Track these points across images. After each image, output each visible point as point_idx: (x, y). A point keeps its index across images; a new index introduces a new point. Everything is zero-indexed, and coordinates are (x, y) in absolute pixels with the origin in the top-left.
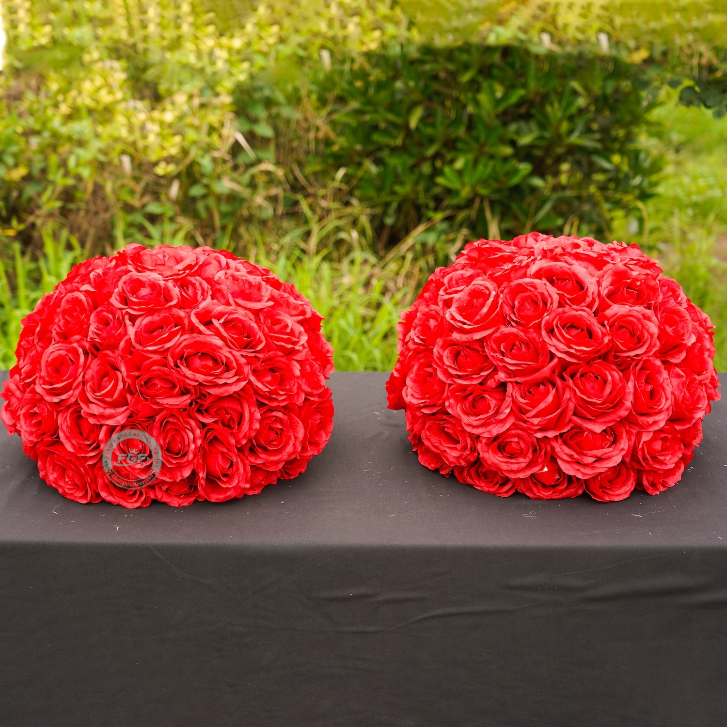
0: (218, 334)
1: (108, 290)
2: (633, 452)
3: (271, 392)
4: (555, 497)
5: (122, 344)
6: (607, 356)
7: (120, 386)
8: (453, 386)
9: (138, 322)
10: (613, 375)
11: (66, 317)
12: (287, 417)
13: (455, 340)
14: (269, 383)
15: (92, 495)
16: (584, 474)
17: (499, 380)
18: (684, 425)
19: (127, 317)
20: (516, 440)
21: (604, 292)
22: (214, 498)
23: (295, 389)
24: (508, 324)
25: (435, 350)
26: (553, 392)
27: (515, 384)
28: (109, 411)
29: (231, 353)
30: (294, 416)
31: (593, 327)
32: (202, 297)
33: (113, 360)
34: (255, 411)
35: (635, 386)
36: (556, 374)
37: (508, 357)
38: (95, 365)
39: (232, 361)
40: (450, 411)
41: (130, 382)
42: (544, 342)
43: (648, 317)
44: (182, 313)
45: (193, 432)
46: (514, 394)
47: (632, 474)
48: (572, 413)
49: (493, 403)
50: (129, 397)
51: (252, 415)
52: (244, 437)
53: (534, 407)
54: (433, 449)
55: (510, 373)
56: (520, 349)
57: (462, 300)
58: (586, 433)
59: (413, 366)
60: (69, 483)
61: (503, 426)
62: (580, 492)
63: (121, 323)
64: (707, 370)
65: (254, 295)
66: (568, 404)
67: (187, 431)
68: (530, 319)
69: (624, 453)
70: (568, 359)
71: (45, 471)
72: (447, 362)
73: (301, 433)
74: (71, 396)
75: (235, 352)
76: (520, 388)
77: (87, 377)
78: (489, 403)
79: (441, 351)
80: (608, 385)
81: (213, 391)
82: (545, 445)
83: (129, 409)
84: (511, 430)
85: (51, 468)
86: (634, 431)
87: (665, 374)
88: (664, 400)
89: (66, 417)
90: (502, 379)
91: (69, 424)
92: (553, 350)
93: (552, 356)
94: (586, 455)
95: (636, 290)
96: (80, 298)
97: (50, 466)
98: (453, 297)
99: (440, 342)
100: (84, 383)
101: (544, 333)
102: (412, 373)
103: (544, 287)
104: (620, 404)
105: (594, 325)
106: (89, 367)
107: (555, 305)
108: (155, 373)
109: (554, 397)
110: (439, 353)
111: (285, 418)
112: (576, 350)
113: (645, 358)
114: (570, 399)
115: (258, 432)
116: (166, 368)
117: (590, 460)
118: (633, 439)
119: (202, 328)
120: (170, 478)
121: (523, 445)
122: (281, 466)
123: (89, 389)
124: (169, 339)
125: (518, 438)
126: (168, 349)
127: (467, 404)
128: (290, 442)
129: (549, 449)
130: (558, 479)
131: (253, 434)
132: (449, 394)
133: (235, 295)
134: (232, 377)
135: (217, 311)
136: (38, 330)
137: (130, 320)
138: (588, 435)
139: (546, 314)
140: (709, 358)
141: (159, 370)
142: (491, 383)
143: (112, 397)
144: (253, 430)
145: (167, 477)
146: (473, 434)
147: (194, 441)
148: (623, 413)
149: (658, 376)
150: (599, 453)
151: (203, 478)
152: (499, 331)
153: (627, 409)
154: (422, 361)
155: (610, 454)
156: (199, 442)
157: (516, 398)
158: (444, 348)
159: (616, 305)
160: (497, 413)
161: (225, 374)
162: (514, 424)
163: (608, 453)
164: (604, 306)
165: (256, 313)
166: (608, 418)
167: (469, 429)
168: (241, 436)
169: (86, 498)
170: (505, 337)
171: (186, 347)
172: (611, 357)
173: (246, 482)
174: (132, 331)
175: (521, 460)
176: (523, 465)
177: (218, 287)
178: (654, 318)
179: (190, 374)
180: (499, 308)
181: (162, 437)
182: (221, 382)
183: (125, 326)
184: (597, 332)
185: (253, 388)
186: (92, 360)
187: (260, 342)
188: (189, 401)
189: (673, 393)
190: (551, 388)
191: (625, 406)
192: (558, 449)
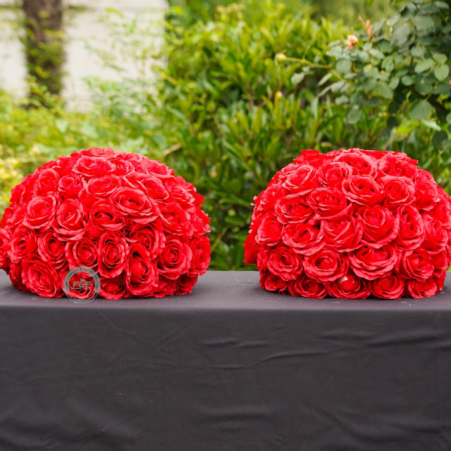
0: (140, 188)
1: (69, 167)
2: (400, 263)
3: (172, 225)
4: (352, 297)
5: (80, 193)
6: (383, 202)
7: (79, 216)
8: (287, 226)
9: (90, 181)
10: (387, 213)
11: (43, 183)
12: (182, 244)
13: (288, 198)
14: (171, 220)
15: (57, 291)
16: (370, 276)
17: (316, 219)
18: (434, 252)
19: (83, 179)
20: (327, 257)
21: (381, 168)
22: (135, 293)
23: (187, 227)
24: (320, 185)
25: (276, 207)
26: (349, 224)
27: (326, 221)
28: (71, 232)
29: (148, 198)
30: (186, 245)
31: (374, 185)
32: (129, 170)
33: (74, 204)
34: (162, 236)
35: (400, 221)
36: (351, 214)
37: (321, 203)
38: (62, 208)
39: (149, 203)
40: (285, 242)
41: (85, 214)
42: (344, 195)
43: (409, 182)
44: (117, 177)
45: (124, 246)
46: (325, 227)
47: (402, 282)
48: (361, 237)
49: (312, 234)
50: (84, 223)
51: (160, 238)
52: (155, 253)
53: (337, 235)
54: (275, 273)
55: (322, 213)
56: (328, 199)
57: (292, 176)
58: (370, 250)
59: (262, 221)
60: (42, 284)
61: (319, 248)
62: (369, 294)
63: (79, 182)
64: (448, 221)
65: (162, 170)
66: (359, 232)
67: (120, 244)
68: (334, 182)
69: (394, 263)
70: (358, 203)
71: (26, 279)
72: (283, 212)
73: (190, 256)
74: (48, 225)
75: (150, 199)
76: (329, 224)
77: (58, 213)
78: (310, 234)
79: (279, 206)
80: (383, 219)
81: (137, 221)
82: (345, 260)
83: (85, 230)
84: (324, 250)
85: (31, 275)
86: (401, 251)
87: (419, 216)
88: (418, 231)
89: (43, 240)
90: (318, 218)
91: (45, 244)
92: (349, 198)
93: (349, 202)
94: (371, 265)
95: (401, 169)
96: (52, 172)
97: (30, 273)
98: (287, 176)
99: (279, 201)
100: (56, 216)
101: (343, 189)
102: (261, 226)
103: (344, 165)
104: (390, 231)
105: (374, 184)
106: (59, 208)
107: (350, 174)
108: (101, 208)
109: (350, 226)
110: (278, 207)
111: (181, 244)
112: (362, 197)
113: (406, 205)
114: (360, 228)
115: (164, 249)
116: (108, 205)
117: (374, 268)
118: (400, 255)
119: (130, 184)
120: (108, 276)
121: (331, 260)
122: (177, 277)
123: (59, 219)
124: (110, 189)
125: (328, 256)
126: (110, 194)
127: (296, 235)
128: (184, 261)
129: (348, 263)
130: (354, 284)
131: (161, 251)
132: (285, 231)
133: (149, 170)
134: (149, 212)
135: (139, 176)
136: (23, 193)
137: (85, 180)
138: (371, 251)
139: (344, 179)
140: (450, 215)
141: (104, 207)
142: (311, 222)
143: (74, 223)
144: (161, 248)
145: (106, 275)
146: (300, 254)
147: (125, 251)
148: (393, 236)
149: (415, 217)
150: (379, 263)
151: (129, 276)
152: (316, 190)
153: (395, 234)
154: (267, 217)
155: (386, 264)
156: (128, 252)
157: (327, 229)
158: (281, 204)
159: (388, 175)
160: (315, 239)
161: (145, 210)
162: (325, 246)
163: (384, 264)
164: (381, 175)
165: (164, 180)
166: (384, 240)
167: (297, 252)
168: (153, 252)
169: (53, 294)
170: (319, 193)
171: (120, 194)
172: (385, 204)
173: (156, 283)
174: (86, 186)
175: (331, 270)
176: (332, 273)
177: (138, 166)
178: (412, 183)
179: (124, 208)
180: (315, 176)
181: (104, 248)
182: (142, 214)
183: (82, 184)
184: (376, 188)
185: (162, 222)
186: (61, 204)
187: (165, 196)
188: (122, 227)
189: (424, 228)
190: (348, 222)
191: (394, 232)
192: (353, 262)
